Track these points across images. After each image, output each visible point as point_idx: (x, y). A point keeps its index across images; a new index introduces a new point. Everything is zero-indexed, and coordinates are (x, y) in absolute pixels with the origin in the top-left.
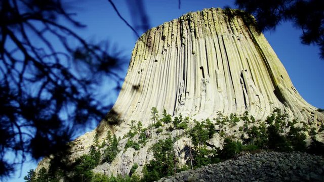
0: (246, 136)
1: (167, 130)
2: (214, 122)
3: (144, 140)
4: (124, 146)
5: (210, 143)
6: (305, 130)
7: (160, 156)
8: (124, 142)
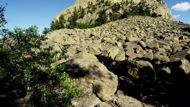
0: (131, 10)
1: (103, 6)
2: (120, 4)
3: (94, 10)
4: (87, 12)
5: (118, 12)
6: (151, 8)
7: (101, 17)
8: (86, 10)
